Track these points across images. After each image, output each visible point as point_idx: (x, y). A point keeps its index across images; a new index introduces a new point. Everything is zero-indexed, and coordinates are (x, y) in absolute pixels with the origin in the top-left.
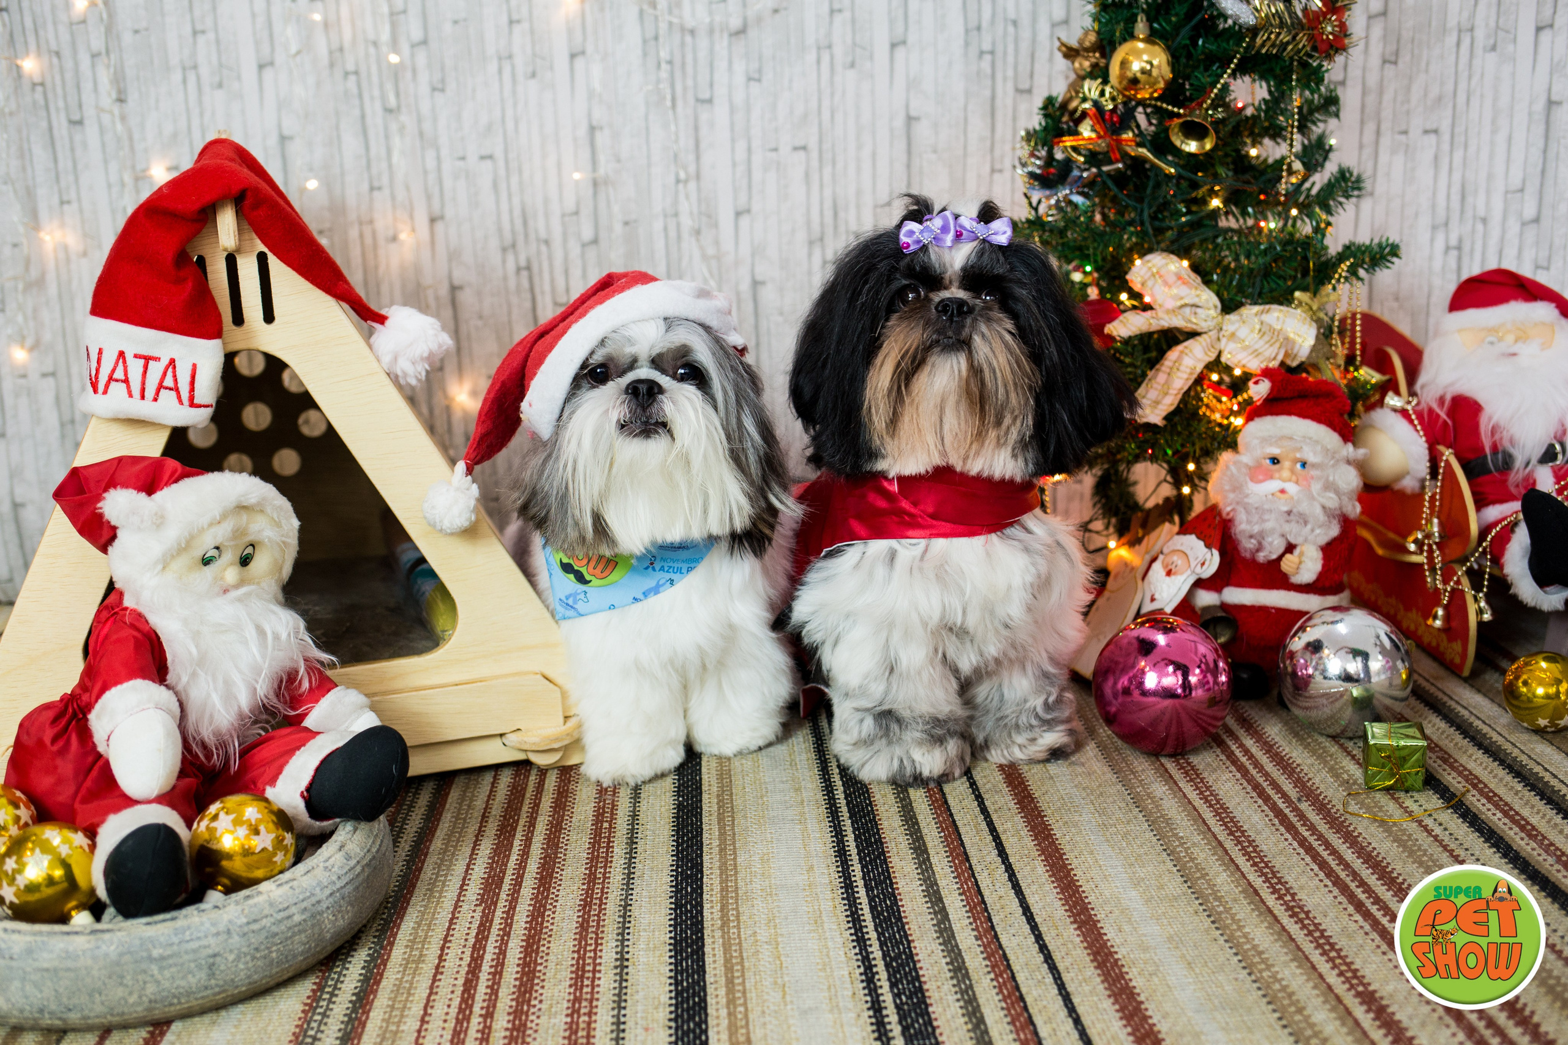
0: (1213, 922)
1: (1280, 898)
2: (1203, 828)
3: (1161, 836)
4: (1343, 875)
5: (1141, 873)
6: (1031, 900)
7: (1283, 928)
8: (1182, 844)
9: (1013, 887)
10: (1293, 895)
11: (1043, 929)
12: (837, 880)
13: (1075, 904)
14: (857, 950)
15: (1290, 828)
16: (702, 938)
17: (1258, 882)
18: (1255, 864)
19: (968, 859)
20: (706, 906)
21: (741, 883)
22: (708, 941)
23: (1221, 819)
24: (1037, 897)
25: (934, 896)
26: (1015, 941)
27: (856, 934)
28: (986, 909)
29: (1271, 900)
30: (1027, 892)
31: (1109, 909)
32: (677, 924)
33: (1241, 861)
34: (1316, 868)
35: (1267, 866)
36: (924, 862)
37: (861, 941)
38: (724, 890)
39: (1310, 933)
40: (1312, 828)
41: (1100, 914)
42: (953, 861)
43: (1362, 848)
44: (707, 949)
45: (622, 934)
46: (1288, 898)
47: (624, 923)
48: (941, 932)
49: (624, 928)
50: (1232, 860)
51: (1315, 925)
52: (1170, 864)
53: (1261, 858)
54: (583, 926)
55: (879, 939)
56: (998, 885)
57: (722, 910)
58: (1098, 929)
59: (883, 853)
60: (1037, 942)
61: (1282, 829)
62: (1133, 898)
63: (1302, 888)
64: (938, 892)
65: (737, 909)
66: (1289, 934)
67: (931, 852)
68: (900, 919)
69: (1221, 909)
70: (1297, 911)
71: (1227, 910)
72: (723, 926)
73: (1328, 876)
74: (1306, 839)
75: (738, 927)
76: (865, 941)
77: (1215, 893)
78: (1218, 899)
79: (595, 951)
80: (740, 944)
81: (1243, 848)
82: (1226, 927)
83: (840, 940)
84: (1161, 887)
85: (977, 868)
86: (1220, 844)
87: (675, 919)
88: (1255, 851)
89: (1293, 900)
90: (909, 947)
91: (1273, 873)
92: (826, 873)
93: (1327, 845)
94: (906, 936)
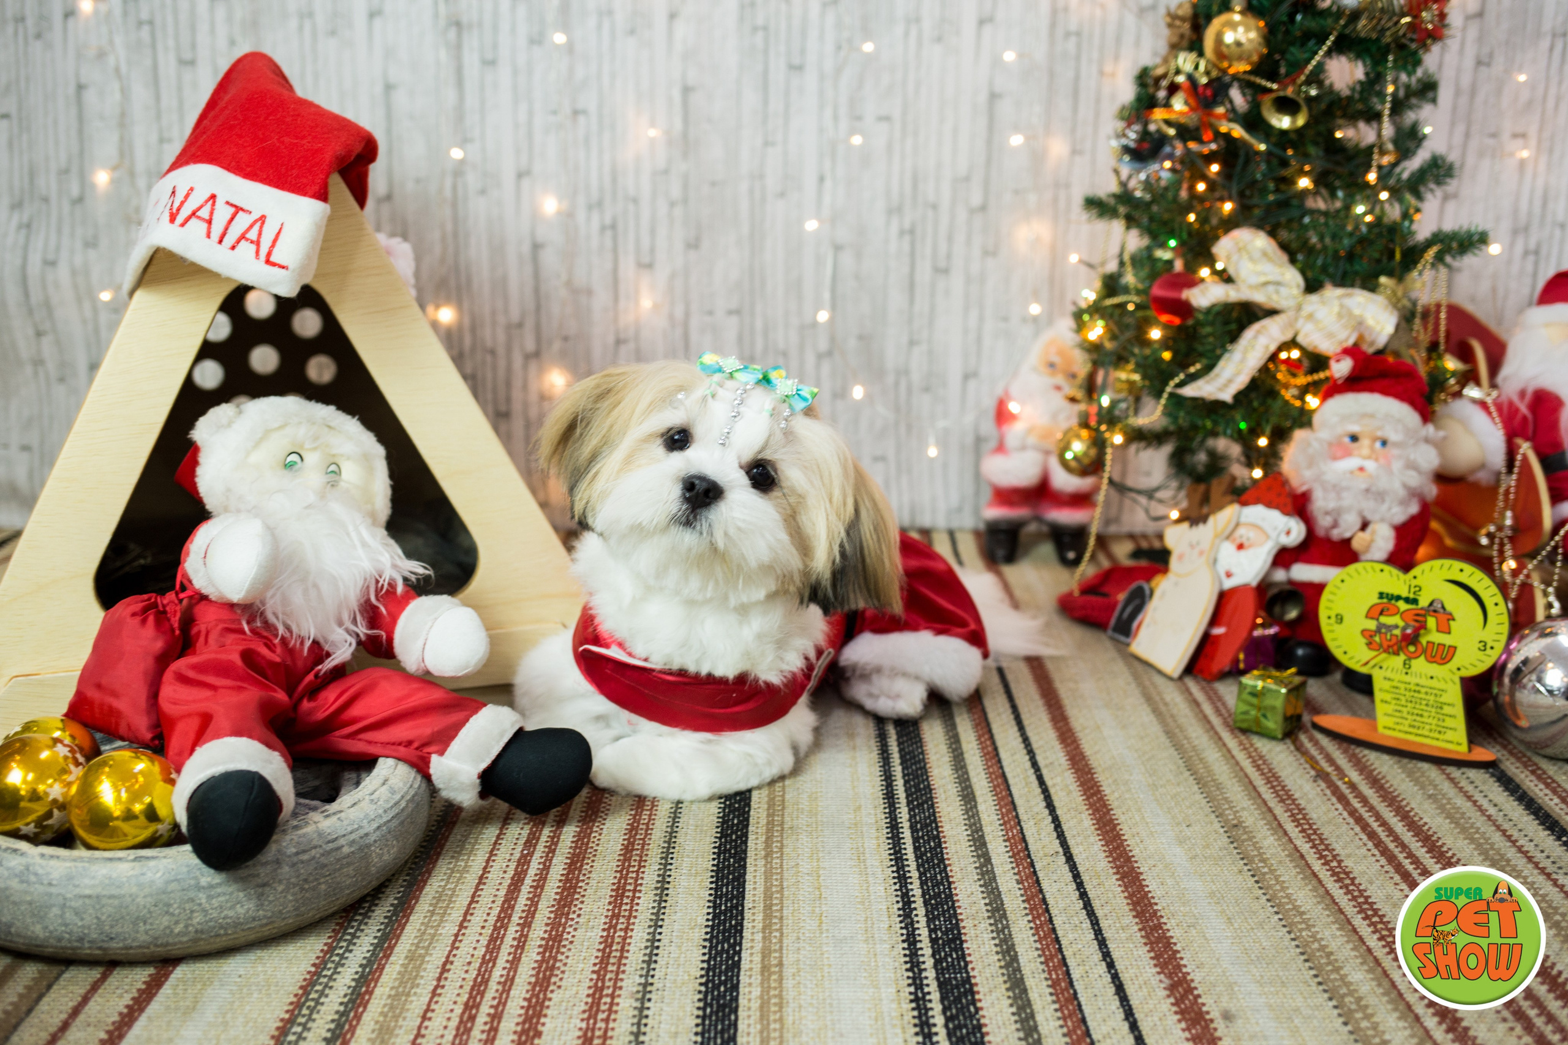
0: (1257, 882)
1: (1326, 863)
2: (1254, 794)
3: (1210, 799)
4: (1392, 846)
5: (1188, 832)
6: (1075, 851)
7: (1327, 892)
8: (1231, 808)
9: (1058, 837)
10: (1339, 862)
11: (1085, 877)
12: (883, 820)
13: (1120, 856)
14: (897, 887)
15: (1342, 798)
16: (744, 867)
17: (1305, 847)
18: (1303, 831)
19: (1015, 808)
20: (751, 837)
21: (787, 819)
22: (750, 869)
23: (1273, 787)
24: (1081, 848)
25: (979, 842)
26: (1056, 886)
27: (897, 871)
28: (1029, 856)
29: (1317, 865)
30: (1071, 842)
31: (1151, 862)
32: (721, 851)
33: (1290, 826)
34: (1365, 837)
35: (1315, 833)
36: (971, 808)
37: (902, 879)
38: (770, 824)
39: (1354, 898)
40: (1364, 801)
41: (1143, 867)
42: (1000, 809)
43: (1414, 822)
44: (749, 877)
45: (666, 858)
46: (1335, 864)
47: (668, 848)
48: (983, 874)
49: (668, 853)
50: (1280, 825)
51: (1360, 891)
52: (1217, 826)
53: (1310, 825)
54: (628, 850)
55: (920, 878)
56: (1044, 834)
57: (766, 842)
58: (1140, 881)
59: (931, 798)
60: (1078, 889)
61: (1334, 800)
62: (1178, 855)
63: (1349, 856)
64: (983, 836)
65: (781, 842)
66: (1332, 897)
67: (979, 800)
68: (942, 860)
69: (1266, 870)
70: (1342, 875)
71: (1272, 871)
72: (766, 857)
73: (1376, 846)
74: (1356, 810)
75: (781, 858)
76: (906, 878)
77: (1260, 854)
78: (1263, 861)
79: (637, 872)
80: (781, 873)
81: (1293, 815)
82: (1269, 887)
83: (881, 877)
84: (1207, 846)
85: (1023, 817)
86: (1270, 810)
87: (719, 847)
88: (1304, 818)
89: (1339, 866)
90: (950, 888)
91: (1322, 840)
92: (874, 814)
93: (1378, 817)
94: (947, 877)
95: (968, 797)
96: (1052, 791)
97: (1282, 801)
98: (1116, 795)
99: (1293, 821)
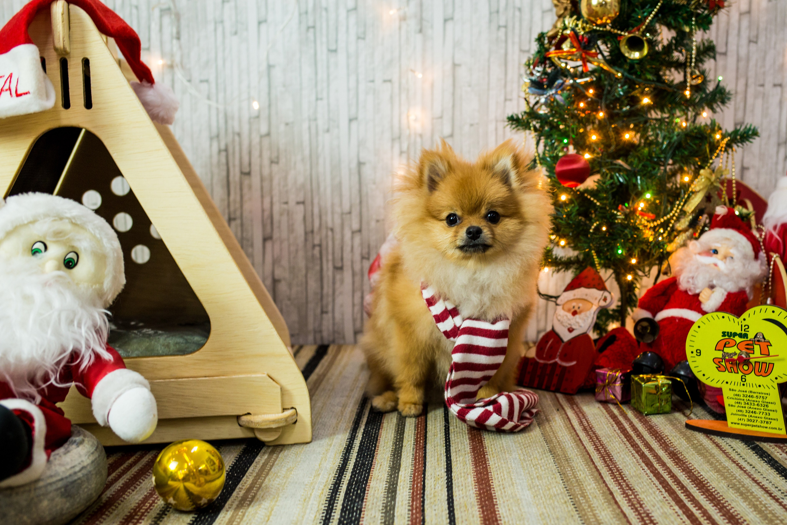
0: (575, 508)
1: (626, 497)
2: (590, 463)
3: (559, 466)
4: (674, 487)
5: (538, 483)
7: (622, 512)
9: (448, 487)
10: (636, 496)
11: (456, 508)
13: (485, 496)
14: (324, 515)
17: (615, 489)
18: (617, 481)
19: (424, 473)
20: (236, 491)
24: (460, 493)
25: (392, 490)
27: (328, 506)
28: (423, 497)
29: (620, 498)
30: (455, 490)
31: (506, 499)
33: (608, 479)
34: (657, 483)
35: (624, 482)
36: (394, 473)
37: (329, 510)
38: (254, 483)
39: (639, 515)
41: (499, 501)
42: (414, 474)
43: (693, 475)
46: (632, 497)
48: (386, 507)
50: (602, 478)
51: (645, 510)
53: (622, 478)
55: (342, 509)
56: (438, 486)
78: (584, 496)
81: (612, 473)
82: (583, 510)
83: (315, 510)
84: (548, 490)
85: (428, 477)
86: (598, 470)
88: (619, 475)
90: (360, 515)
91: (627, 485)
94: (361, 508)
95: (395, 468)
96: (453, 464)
97: (608, 466)
98: (497, 465)
99: (611, 476)
